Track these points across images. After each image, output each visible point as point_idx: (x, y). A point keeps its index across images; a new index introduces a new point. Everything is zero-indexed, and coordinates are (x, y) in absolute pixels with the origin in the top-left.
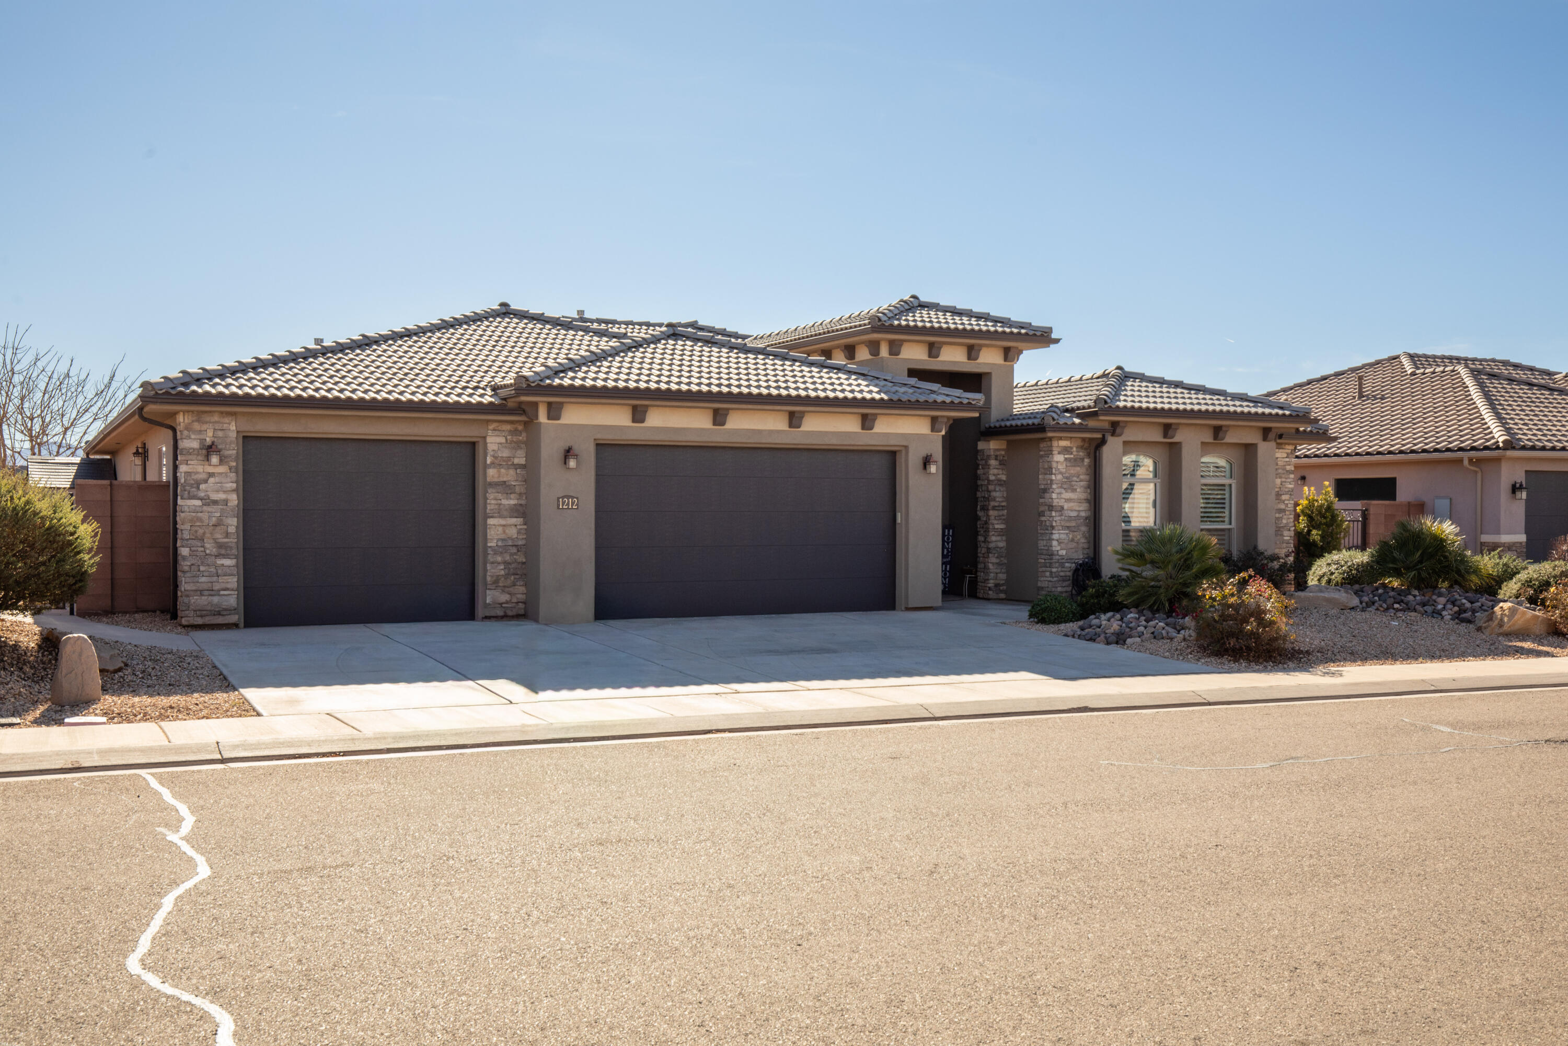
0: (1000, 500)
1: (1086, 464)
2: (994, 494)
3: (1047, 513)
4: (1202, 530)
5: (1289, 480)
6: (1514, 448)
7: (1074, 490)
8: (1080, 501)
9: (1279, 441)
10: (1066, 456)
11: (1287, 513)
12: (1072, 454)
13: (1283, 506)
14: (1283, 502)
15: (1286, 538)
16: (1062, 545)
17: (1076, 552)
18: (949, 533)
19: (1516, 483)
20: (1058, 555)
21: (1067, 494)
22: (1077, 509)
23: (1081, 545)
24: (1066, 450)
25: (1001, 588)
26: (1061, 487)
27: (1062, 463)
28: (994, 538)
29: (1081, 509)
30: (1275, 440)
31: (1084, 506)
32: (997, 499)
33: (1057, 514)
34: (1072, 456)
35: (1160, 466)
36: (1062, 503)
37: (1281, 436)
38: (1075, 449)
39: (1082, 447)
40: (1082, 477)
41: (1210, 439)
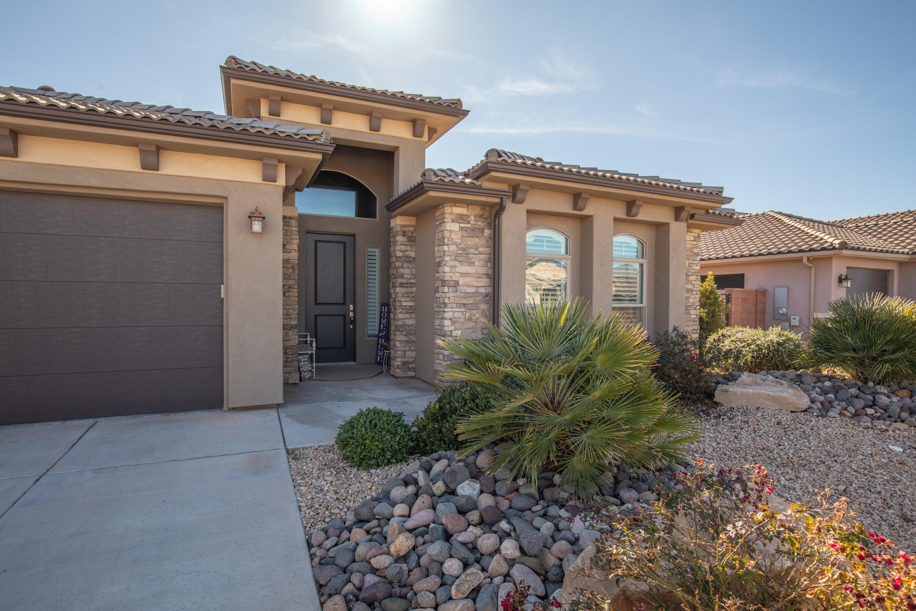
0: (408, 277)
1: (486, 235)
2: (402, 271)
3: (440, 289)
4: (614, 308)
5: (696, 262)
6: (847, 248)
7: (472, 264)
8: (479, 276)
9: (690, 221)
10: (461, 225)
11: (694, 293)
12: (469, 223)
13: (690, 287)
15: (692, 316)
17: (472, 331)
18: (385, 310)
19: (841, 275)
21: (463, 267)
22: (476, 284)
23: (480, 325)
24: (461, 218)
25: (410, 366)
27: (456, 232)
28: (401, 316)
29: (480, 284)
30: (686, 221)
31: (485, 282)
32: (405, 276)
33: (451, 289)
34: (469, 226)
35: (571, 241)
36: (456, 277)
37: (692, 216)
38: (472, 218)
39: (481, 216)
40: (481, 249)
41: (622, 215)
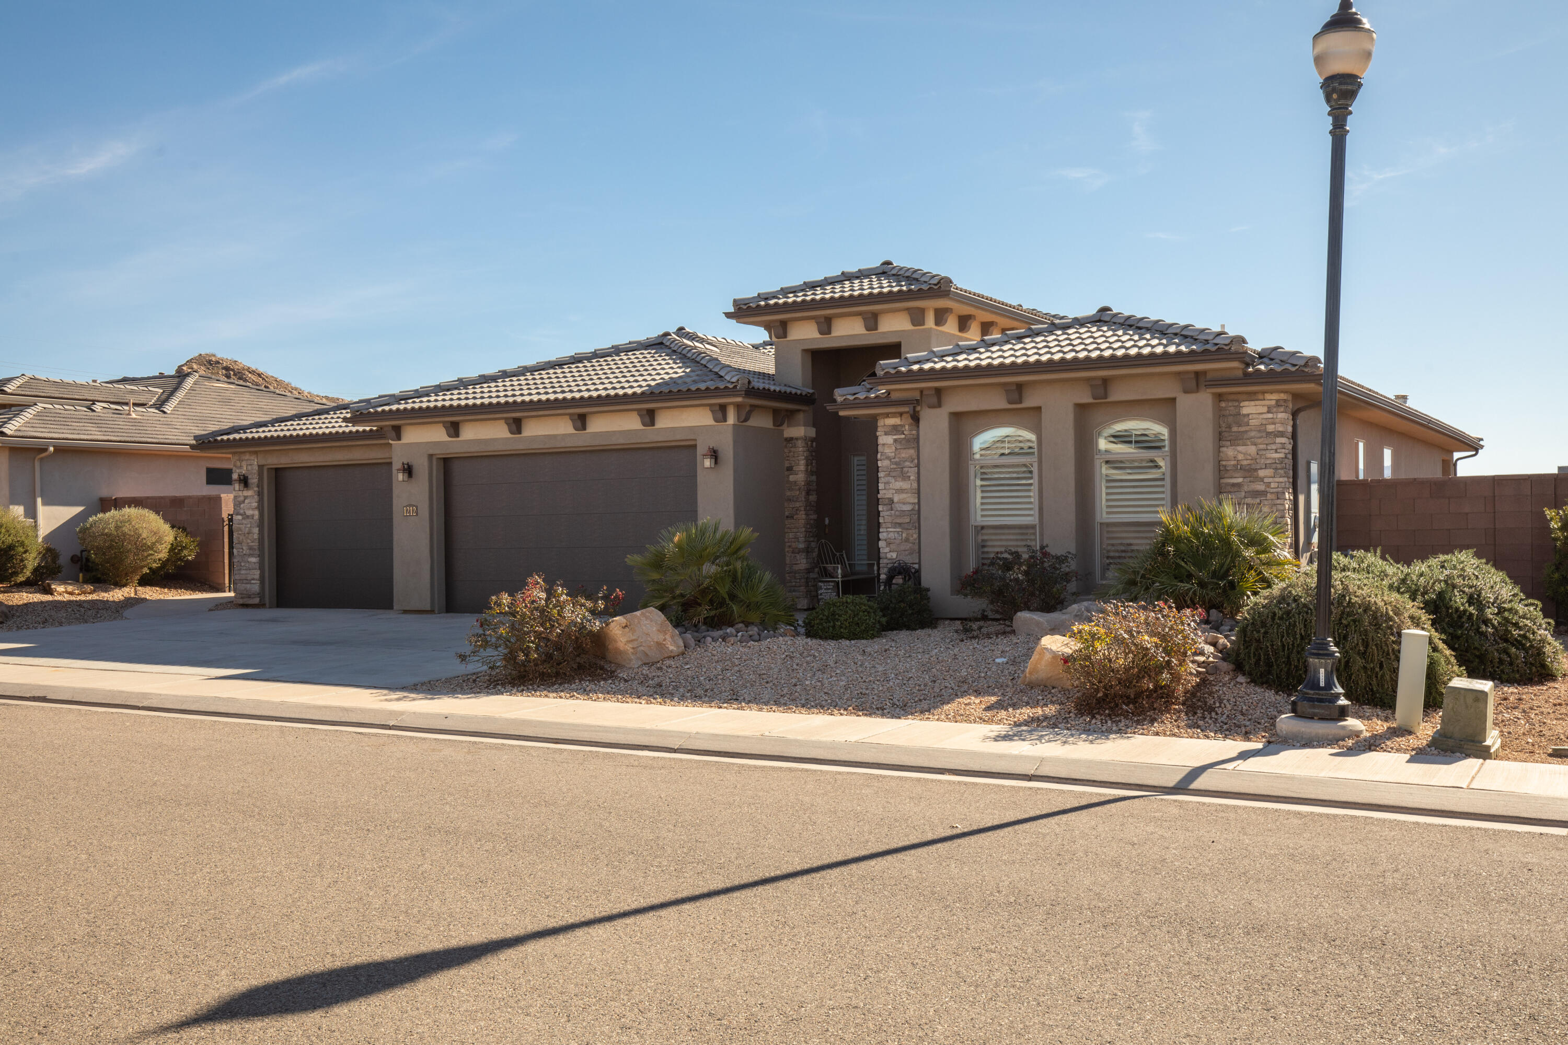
3: (872, 507)
10: (891, 437)
12: (902, 434)
14: (1262, 480)
16: (891, 545)
17: (911, 554)
20: (886, 558)
21: (897, 483)
24: (895, 429)
26: (889, 475)
27: (890, 445)
33: (886, 508)
34: (903, 436)
36: (891, 494)
